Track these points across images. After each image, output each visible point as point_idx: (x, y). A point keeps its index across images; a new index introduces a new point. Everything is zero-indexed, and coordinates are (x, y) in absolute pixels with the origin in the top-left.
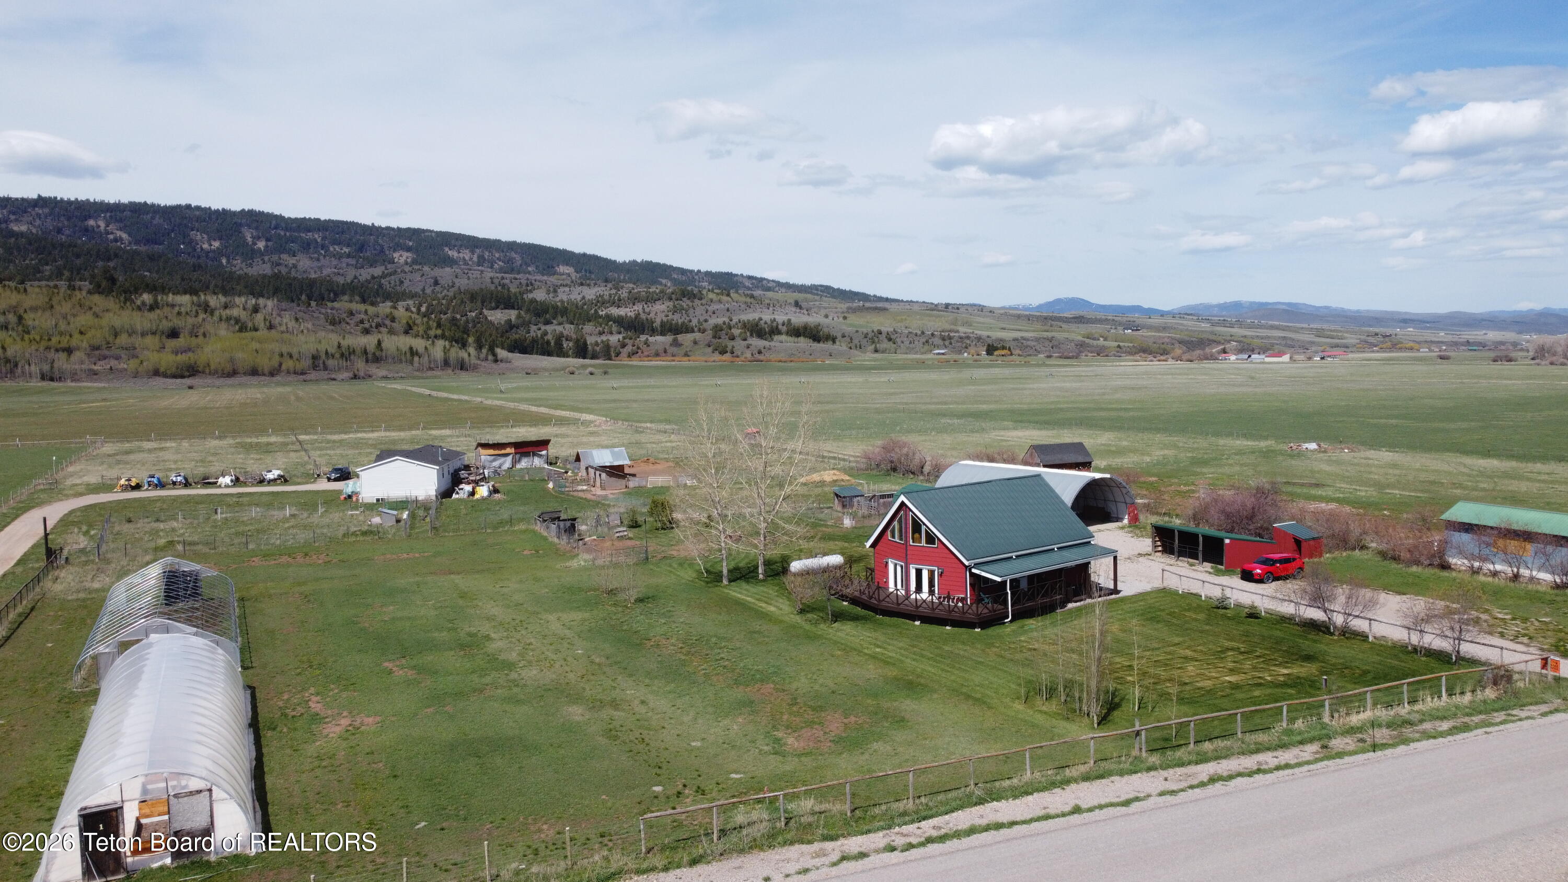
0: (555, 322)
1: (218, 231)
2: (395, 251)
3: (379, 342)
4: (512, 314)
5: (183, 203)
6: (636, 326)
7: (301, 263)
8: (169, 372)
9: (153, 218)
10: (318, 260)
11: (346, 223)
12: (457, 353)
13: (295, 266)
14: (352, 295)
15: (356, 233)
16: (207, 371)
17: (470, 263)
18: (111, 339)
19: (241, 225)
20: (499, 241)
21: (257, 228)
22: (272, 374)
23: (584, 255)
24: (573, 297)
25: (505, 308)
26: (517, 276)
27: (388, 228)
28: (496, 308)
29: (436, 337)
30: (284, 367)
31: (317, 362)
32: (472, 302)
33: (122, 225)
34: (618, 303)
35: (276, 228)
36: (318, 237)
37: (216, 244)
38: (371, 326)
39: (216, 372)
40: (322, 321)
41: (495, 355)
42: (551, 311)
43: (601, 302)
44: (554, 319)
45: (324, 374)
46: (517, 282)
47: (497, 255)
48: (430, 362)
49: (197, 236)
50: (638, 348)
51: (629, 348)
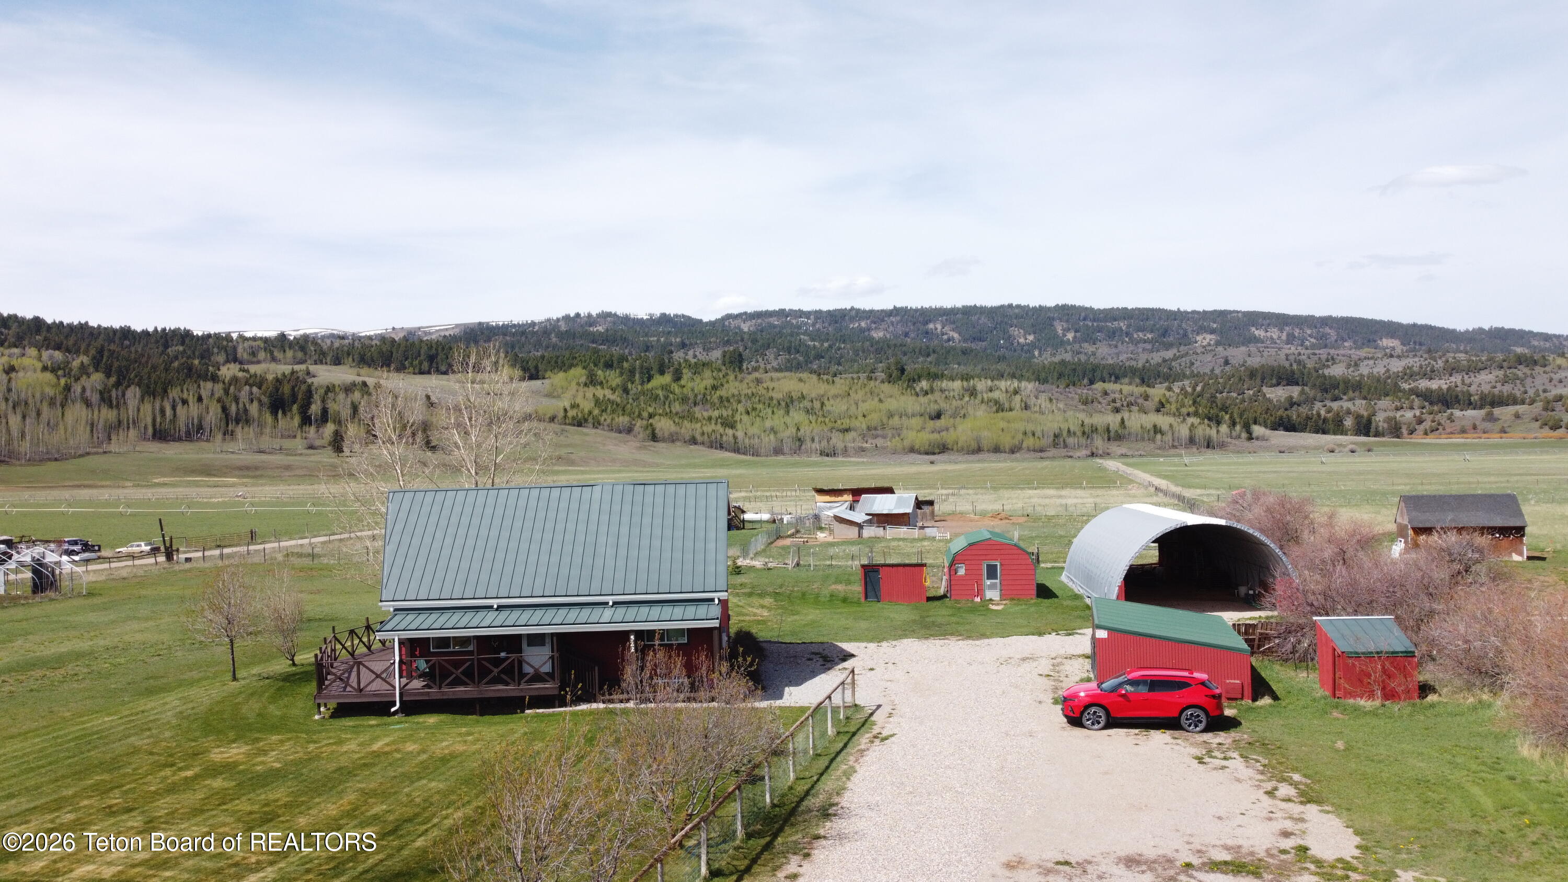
0: (1345, 397)
1: (1033, 326)
2: (1198, 334)
3: (1123, 421)
4: (1295, 392)
5: (1006, 304)
6: (1447, 400)
7: (1100, 351)
8: (922, 449)
9: (979, 319)
10: (1116, 347)
11: (1152, 310)
12: (1204, 430)
13: (1094, 354)
14: (1132, 378)
15: (1160, 319)
16: (955, 448)
17: (1278, 341)
18: (885, 421)
19: (1053, 319)
20: (1313, 317)
21: (1067, 321)
22: (1013, 451)
23: (1414, 325)
24: (1375, 371)
25: (1288, 385)
26: (1317, 352)
27: (1194, 312)
28: (1278, 384)
29: (1188, 415)
30: (1025, 445)
31: (1058, 440)
32: (1251, 379)
33: (954, 326)
34: (1430, 374)
35: (1085, 319)
36: (1123, 325)
37: (1031, 338)
38: (1122, 405)
39: (962, 449)
40: (1076, 402)
41: (1249, 432)
42: (1342, 386)
43: (1409, 374)
44: (1345, 394)
45: (1063, 452)
46: (1316, 358)
47: (1309, 332)
48: (1173, 440)
49: (1014, 331)
50: (1439, 424)
51: (1427, 424)
